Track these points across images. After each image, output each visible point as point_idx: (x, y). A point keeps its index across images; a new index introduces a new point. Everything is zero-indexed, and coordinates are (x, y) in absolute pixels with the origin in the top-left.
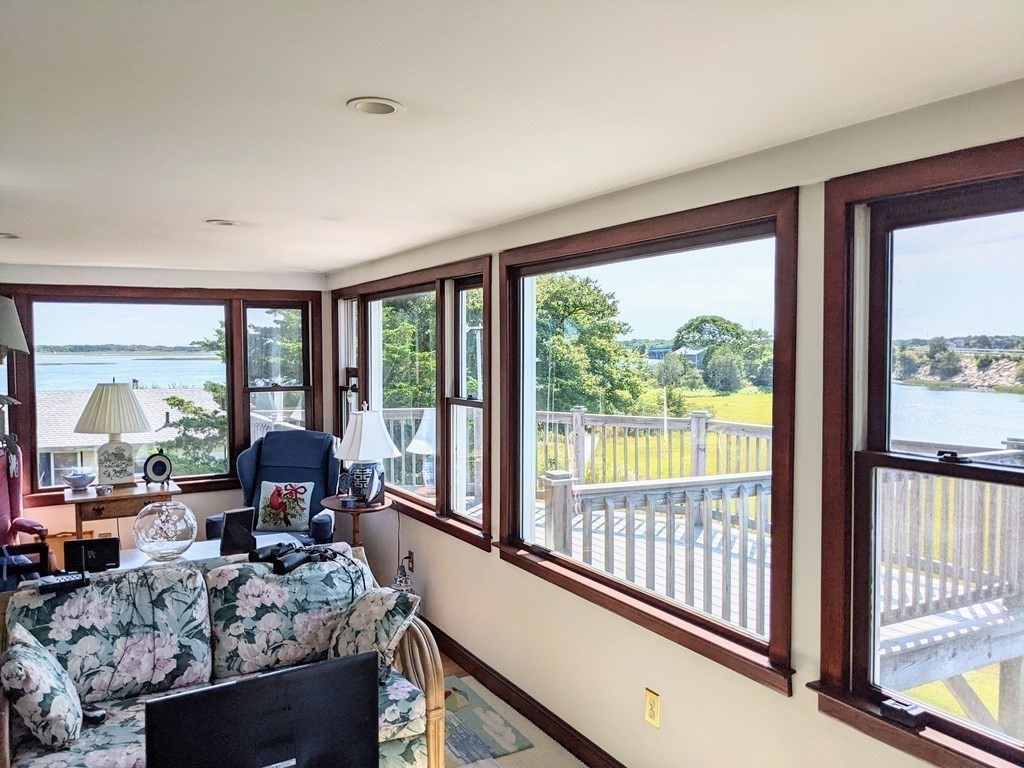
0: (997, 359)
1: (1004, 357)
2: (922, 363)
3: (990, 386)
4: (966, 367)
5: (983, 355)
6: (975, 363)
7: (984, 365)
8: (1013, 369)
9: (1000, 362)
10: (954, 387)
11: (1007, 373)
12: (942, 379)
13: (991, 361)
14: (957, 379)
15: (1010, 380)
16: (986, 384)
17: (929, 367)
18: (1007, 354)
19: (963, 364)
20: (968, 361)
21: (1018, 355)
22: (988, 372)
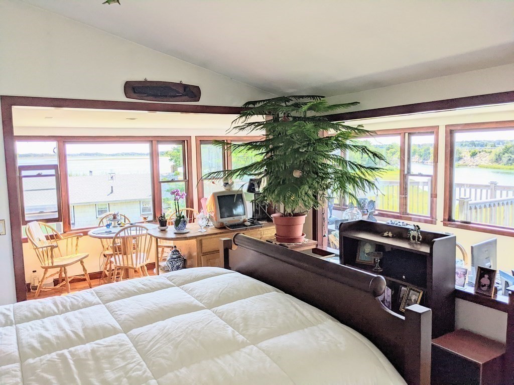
0: (480, 152)
1: (483, 151)
3: (477, 165)
4: (465, 156)
5: (473, 151)
6: (469, 154)
7: (474, 155)
8: (487, 157)
9: (481, 153)
11: (484, 159)
13: (477, 153)
14: (460, 163)
15: (486, 162)
16: (475, 164)
18: (484, 150)
19: (463, 155)
20: (466, 153)
21: (490, 150)
22: (476, 158)
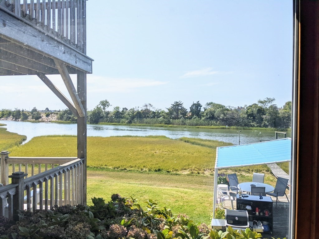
2: (29, 115)
3: (49, 121)
4: (43, 116)
5: (47, 113)
6: (45, 115)
7: (48, 115)
9: (52, 114)
10: (39, 122)
11: (54, 118)
12: (35, 120)
13: (50, 114)
14: (40, 120)
15: (55, 119)
16: (48, 121)
17: (31, 116)
18: (54, 112)
19: (42, 115)
20: (43, 114)
21: (57, 113)
22: (49, 117)
